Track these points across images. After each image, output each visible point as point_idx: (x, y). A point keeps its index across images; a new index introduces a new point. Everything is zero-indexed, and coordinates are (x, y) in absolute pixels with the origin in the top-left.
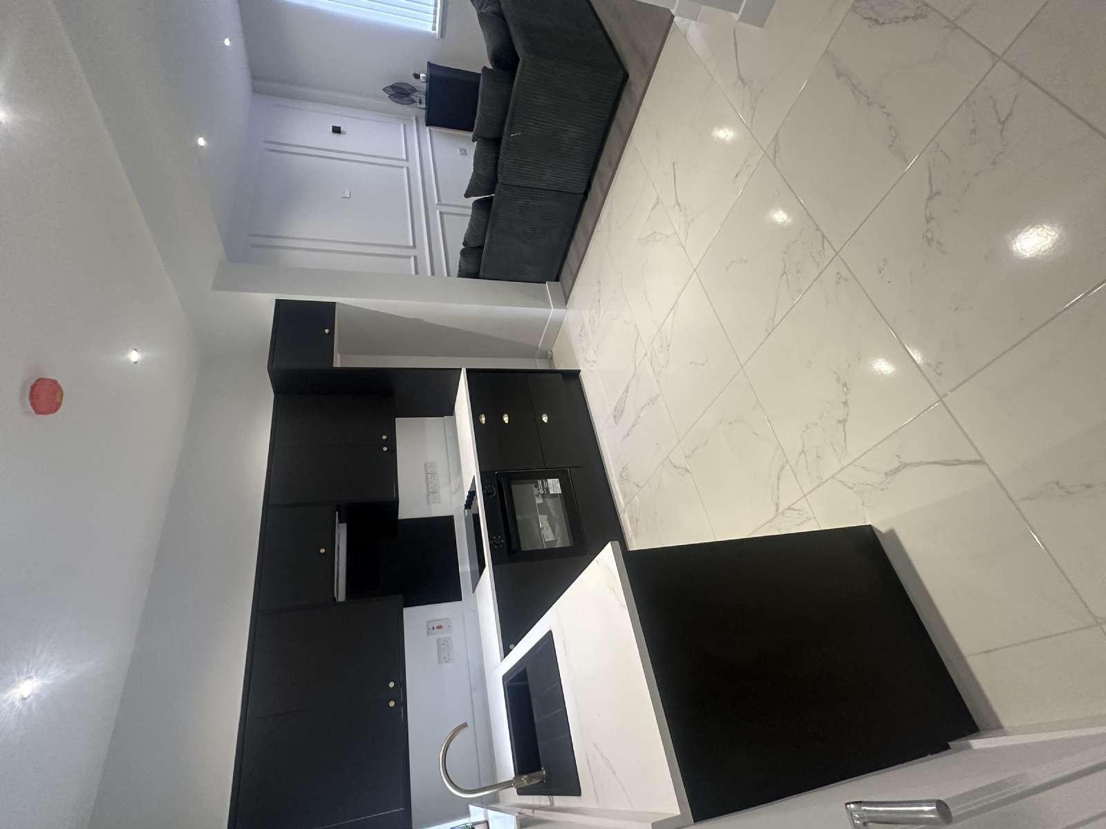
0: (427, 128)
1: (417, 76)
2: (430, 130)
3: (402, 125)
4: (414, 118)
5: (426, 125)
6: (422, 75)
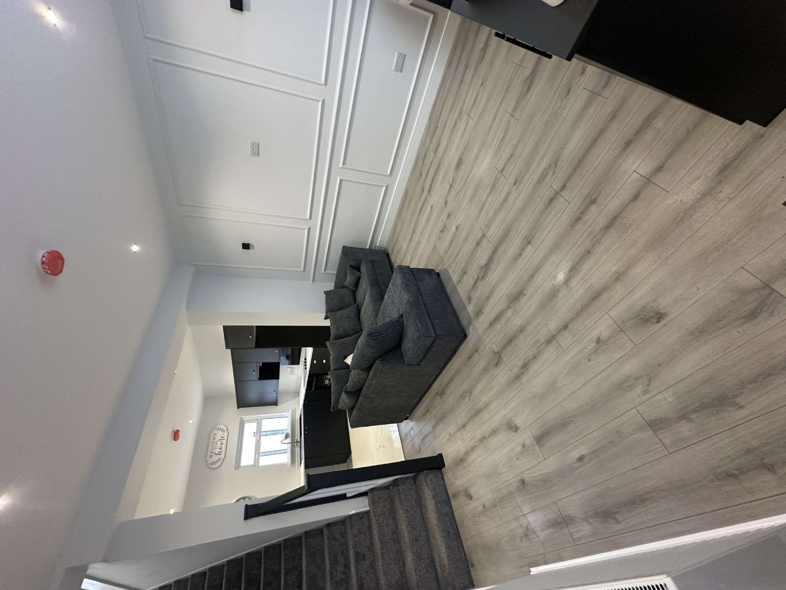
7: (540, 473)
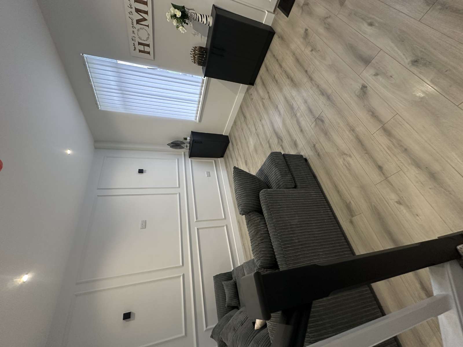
0: (190, 160)
1: (186, 139)
2: (191, 161)
3: (177, 160)
4: (183, 153)
5: (189, 158)
6: (188, 138)
7: (396, 49)
